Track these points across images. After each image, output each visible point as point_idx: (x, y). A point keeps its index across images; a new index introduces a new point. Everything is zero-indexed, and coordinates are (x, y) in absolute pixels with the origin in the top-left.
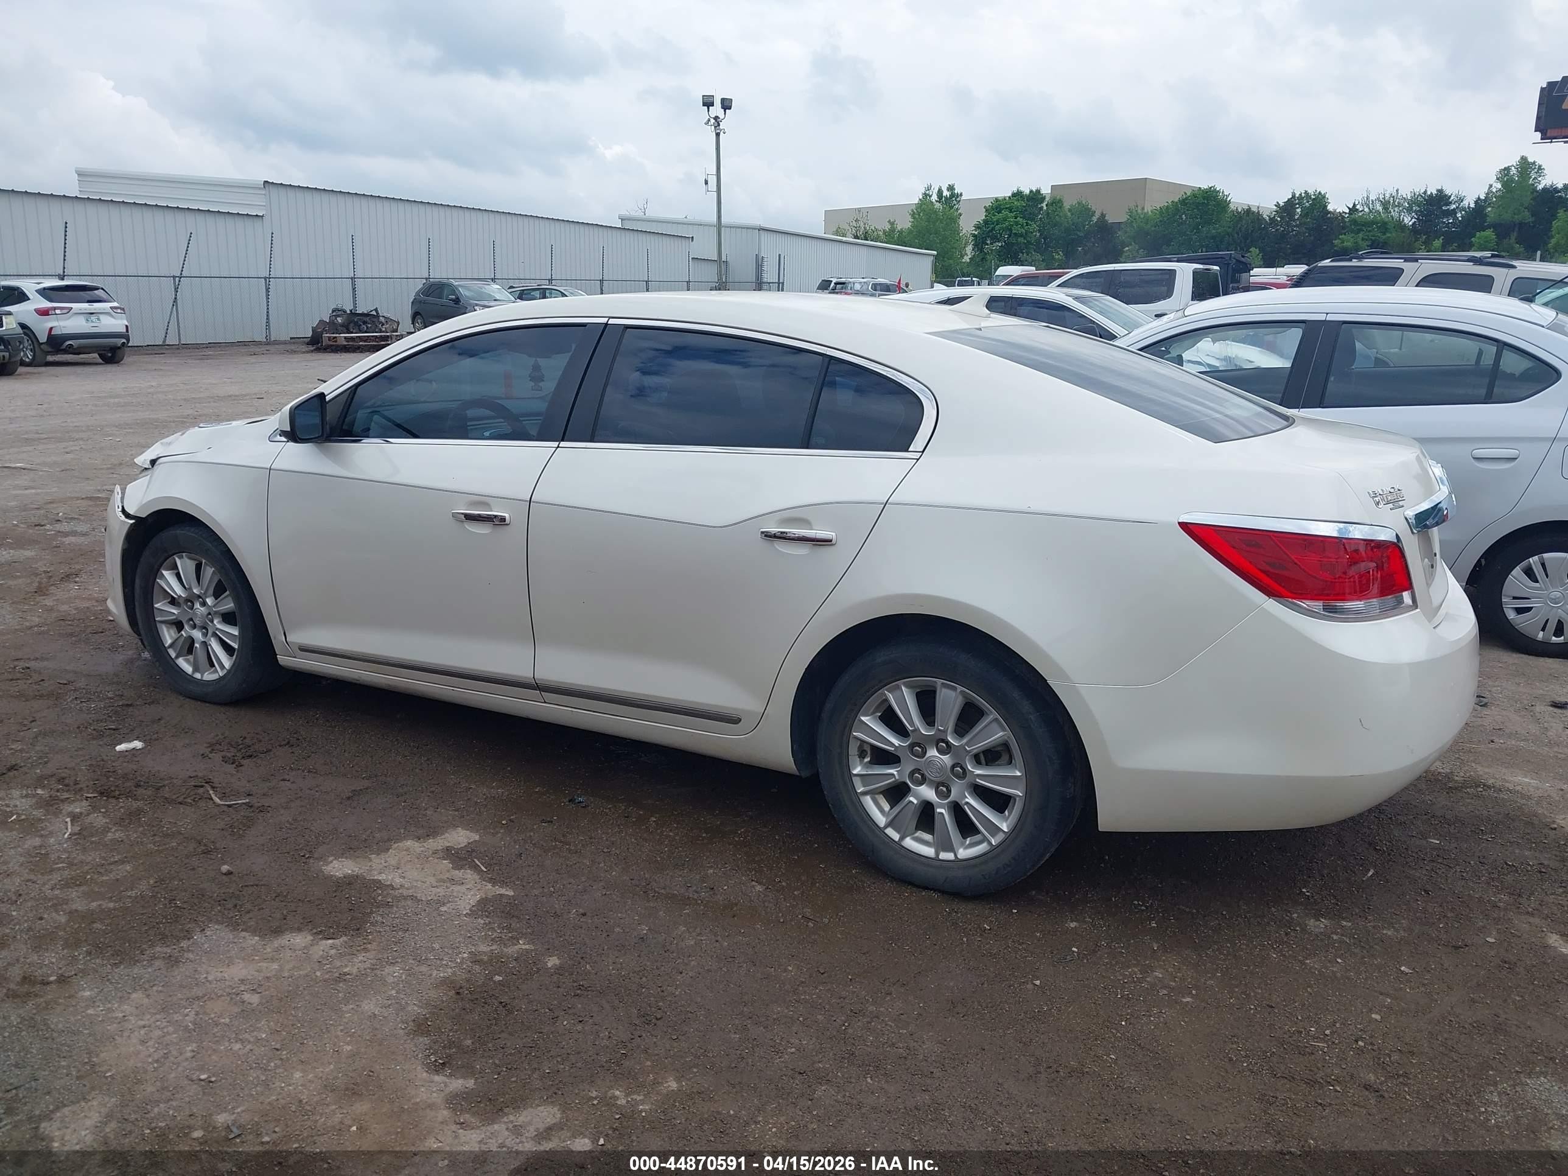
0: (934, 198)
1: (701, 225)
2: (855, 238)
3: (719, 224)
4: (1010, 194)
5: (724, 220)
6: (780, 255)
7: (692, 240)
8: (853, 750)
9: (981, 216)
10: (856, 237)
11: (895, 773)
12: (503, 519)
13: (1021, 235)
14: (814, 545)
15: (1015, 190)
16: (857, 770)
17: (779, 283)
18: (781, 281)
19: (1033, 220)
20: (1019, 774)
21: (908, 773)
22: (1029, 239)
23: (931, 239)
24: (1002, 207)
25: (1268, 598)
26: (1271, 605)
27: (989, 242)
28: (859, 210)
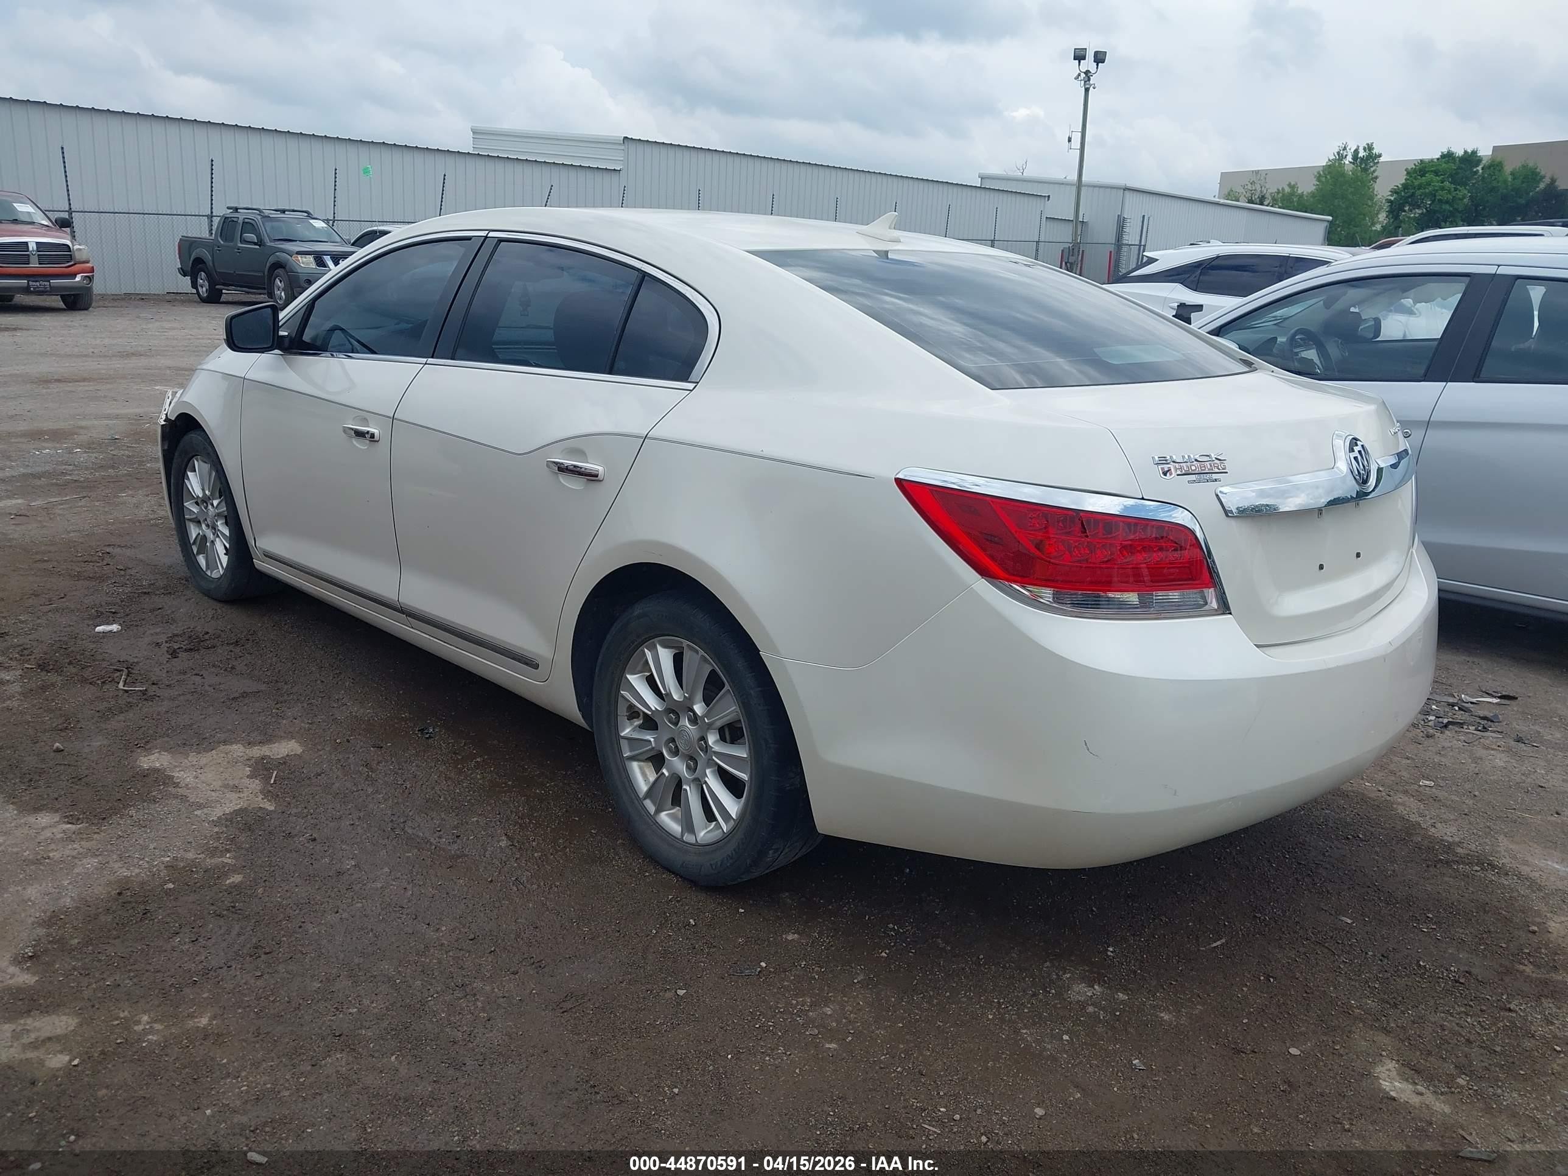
0: (1349, 158)
1: (1063, 184)
2: (1249, 203)
3: (1079, 184)
4: (1438, 156)
5: (1085, 178)
6: (1144, 216)
7: (1048, 200)
8: (622, 711)
9: (1400, 180)
10: (1251, 201)
11: (652, 740)
12: (373, 436)
13: (1447, 202)
14: (588, 480)
15: (1445, 151)
16: (626, 732)
17: (1140, 246)
18: (1143, 244)
19: (1465, 184)
20: (745, 756)
21: (664, 741)
22: (1456, 206)
23: (1336, 204)
24: (1427, 169)
25: (980, 577)
26: (982, 586)
27: (1407, 208)
28: (1257, 172)
